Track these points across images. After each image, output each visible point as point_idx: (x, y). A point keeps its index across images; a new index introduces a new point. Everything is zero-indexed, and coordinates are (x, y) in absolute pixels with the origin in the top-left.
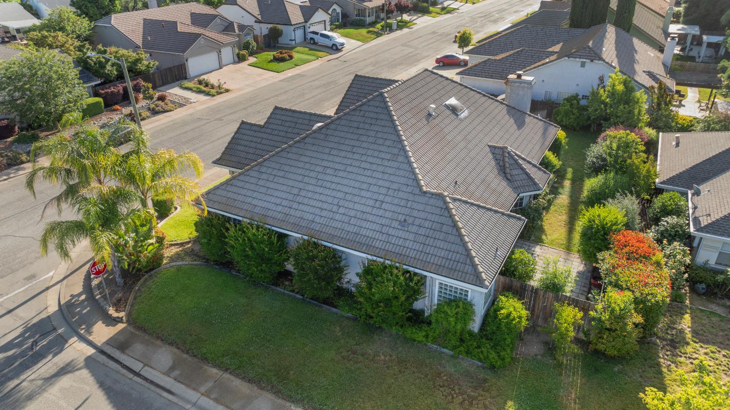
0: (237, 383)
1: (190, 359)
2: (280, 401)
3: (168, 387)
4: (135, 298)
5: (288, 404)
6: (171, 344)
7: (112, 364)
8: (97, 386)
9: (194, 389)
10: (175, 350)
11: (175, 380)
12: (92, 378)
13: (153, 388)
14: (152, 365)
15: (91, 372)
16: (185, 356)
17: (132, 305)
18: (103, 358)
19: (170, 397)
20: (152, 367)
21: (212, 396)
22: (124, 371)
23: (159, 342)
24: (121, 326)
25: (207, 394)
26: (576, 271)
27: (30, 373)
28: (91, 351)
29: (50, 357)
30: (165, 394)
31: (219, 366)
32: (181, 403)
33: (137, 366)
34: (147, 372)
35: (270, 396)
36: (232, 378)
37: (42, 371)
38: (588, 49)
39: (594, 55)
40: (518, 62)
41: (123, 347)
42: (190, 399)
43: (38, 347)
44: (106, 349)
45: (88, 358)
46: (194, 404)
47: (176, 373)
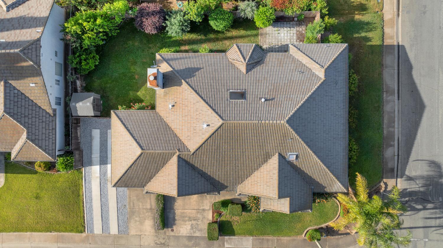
0: (385, 121)
1: (385, 144)
2: (385, 104)
3: (397, 142)
4: (373, 187)
5: (384, 100)
6: (383, 155)
7: (399, 168)
8: (409, 163)
9: (394, 132)
10: (384, 151)
11: (394, 141)
12: (407, 168)
13: (400, 145)
14: (393, 153)
16: (385, 146)
17: (376, 185)
18: (399, 173)
19: (400, 137)
20: (394, 153)
21: (393, 124)
22: (400, 161)
23: (384, 160)
24: (385, 180)
25: (394, 127)
26: (273, 28)
27: (417, 189)
28: (398, 179)
29: (408, 190)
30: (400, 140)
31: (383, 131)
32: (400, 132)
33: (396, 157)
34: (396, 154)
35: (385, 108)
36: (384, 124)
37: (414, 186)
38: (26, 51)
39: (34, 46)
40: (27, 112)
41: (392, 170)
42: (397, 130)
43: (407, 199)
44: (395, 175)
45: (401, 177)
46: (398, 128)
47: (392, 143)
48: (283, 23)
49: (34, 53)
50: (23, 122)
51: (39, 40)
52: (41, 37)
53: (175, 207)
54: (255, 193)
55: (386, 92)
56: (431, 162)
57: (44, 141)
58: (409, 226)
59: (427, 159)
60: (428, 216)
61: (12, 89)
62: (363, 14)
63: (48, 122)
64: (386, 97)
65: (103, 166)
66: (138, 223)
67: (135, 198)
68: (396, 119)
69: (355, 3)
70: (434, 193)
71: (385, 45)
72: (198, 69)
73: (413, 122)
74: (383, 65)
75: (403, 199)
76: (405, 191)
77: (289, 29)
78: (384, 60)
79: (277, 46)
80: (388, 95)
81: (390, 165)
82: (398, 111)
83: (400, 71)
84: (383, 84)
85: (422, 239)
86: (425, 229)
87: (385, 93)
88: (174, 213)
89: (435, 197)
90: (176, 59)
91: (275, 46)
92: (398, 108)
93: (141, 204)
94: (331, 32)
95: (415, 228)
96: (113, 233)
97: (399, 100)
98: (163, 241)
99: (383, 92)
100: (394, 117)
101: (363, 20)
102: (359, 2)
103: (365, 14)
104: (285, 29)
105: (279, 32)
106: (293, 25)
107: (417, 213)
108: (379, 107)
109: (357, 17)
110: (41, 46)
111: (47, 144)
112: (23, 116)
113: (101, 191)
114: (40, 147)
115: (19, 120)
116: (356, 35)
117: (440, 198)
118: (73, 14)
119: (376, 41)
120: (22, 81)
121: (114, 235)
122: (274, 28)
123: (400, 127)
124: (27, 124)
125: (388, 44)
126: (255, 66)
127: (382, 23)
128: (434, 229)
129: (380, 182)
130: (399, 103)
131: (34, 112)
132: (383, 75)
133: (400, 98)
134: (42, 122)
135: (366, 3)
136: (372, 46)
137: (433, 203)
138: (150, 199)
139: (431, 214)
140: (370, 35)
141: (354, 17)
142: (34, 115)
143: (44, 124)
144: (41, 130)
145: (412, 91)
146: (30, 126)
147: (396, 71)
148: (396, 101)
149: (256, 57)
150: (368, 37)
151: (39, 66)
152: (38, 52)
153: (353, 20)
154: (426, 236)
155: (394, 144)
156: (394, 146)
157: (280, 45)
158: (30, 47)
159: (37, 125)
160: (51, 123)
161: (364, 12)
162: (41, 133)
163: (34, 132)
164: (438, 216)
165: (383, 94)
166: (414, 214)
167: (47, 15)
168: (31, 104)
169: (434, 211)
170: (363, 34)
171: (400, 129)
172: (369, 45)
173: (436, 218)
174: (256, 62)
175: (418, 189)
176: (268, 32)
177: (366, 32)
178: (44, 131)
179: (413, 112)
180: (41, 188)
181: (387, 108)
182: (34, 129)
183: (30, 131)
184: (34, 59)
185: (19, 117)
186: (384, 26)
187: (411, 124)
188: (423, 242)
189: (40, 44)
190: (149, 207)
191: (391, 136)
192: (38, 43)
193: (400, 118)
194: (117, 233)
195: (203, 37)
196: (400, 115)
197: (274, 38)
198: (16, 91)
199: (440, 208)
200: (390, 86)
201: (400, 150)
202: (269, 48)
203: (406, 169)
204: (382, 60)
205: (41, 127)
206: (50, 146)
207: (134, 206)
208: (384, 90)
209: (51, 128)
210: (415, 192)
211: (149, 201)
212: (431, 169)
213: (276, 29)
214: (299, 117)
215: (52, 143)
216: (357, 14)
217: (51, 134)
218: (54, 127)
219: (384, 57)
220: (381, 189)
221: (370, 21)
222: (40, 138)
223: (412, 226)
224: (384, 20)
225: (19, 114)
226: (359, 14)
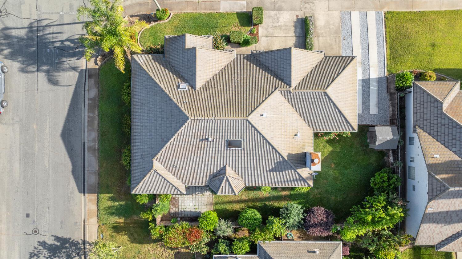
0: (96, 122)
1: (97, 101)
2: (97, 139)
3: (86, 103)
4: (108, 60)
6: (98, 90)
7: (84, 79)
8: (75, 83)
9: (88, 112)
10: (97, 94)
11: (88, 104)
13: (83, 99)
14: (89, 92)
15: (79, 76)
16: (97, 99)
17: (105, 62)
18: (84, 74)
19: (83, 107)
20: (88, 93)
21: (89, 119)
22: (83, 85)
23: (97, 86)
24: (97, 67)
25: (89, 117)
28: (85, 68)
29: (76, 58)
30: (83, 105)
31: (99, 113)
32: (83, 112)
33: (87, 88)
34: (86, 92)
35: (97, 134)
36: (97, 120)
37: (71, 62)
38: (443, 188)
39: (435, 194)
40: (443, 129)
41: (90, 77)
42: (85, 113)
43: (77, 50)
44: (87, 72)
45: (82, 70)
46: (85, 116)
47: (90, 102)
48: (190, 215)
49: (435, 187)
50: (447, 119)
51: (430, 200)
52: (428, 203)
53: (295, 38)
54: (218, 52)
55: (95, 150)
56: (56, 85)
57: (425, 101)
58: (76, 25)
59: (60, 87)
60: (59, 35)
61: (458, 152)
62: (116, 223)
63: (421, 120)
64: (96, 145)
65: (367, 78)
66: (331, 23)
67: (334, 47)
68: (86, 124)
69: (123, 233)
70: (54, 56)
71: (96, 193)
72: (272, 170)
73: (71, 121)
74: (98, 175)
75: (80, 50)
76: (79, 57)
77: (186, 210)
78: (97, 179)
79: (197, 193)
80: (93, 147)
81: (92, 81)
82: (84, 132)
83: (82, 169)
84: (98, 157)
85: (65, 13)
86: (62, 23)
87: (97, 149)
88: (295, 32)
89: (53, 53)
90: (293, 181)
91: (198, 194)
92: (84, 135)
93: (329, 41)
94: (146, 207)
95: (70, 24)
96: (356, 12)
97: (84, 142)
98: (307, 5)
99: (98, 150)
100: (88, 126)
101: (116, 217)
102: (120, 234)
103: (114, 223)
104: (189, 210)
105: (195, 207)
106: (182, 214)
107: (69, 37)
108: (102, 136)
109: (122, 220)
110: (428, 194)
111: (422, 98)
112: (447, 126)
113: (369, 53)
114: (429, 95)
115: (450, 121)
116: (123, 203)
117: (49, 52)
118: (396, 226)
119: (105, 197)
120: (447, 159)
121: (355, 11)
122: (199, 212)
123: (83, 117)
124: (443, 117)
125: (93, 194)
126: (218, 173)
127: (99, 214)
128: (55, 23)
129: (101, 65)
130: (84, 140)
131: (435, 130)
132: (98, 166)
133: (83, 143)
134: (427, 120)
135: (113, 234)
136: (108, 193)
137: (55, 47)
138: (319, 46)
139: (57, 37)
140: (110, 203)
141: (125, 220)
142: (436, 126)
143: (425, 118)
144: (429, 112)
145: (72, 150)
146: (439, 116)
147: (86, 169)
148: (86, 141)
149: (217, 181)
150: (112, 201)
151: (429, 174)
152: (431, 188)
153: (126, 218)
154: (62, 17)
155: (88, 101)
156: (89, 99)
157: (194, 195)
158: (438, 192)
159: (432, 116)
160: (418, 118)
161: (115, 224)
162: (429, 109)
163: (436, 109)
164: (51, 36)
165: (98, 148)
166: (71, 36)
167: (422, 225)
168: (439, 137)
169: (54, 40)
170: (116, 204)
171: (83, 115)
172: (111, 193)
173: (53, 33)
174: (217, 176)
175: (68, 59)
176: (206, 207)
177: (114, 206)
178: (425, 110)
179: (71, 130)
180: (430, 55)
181: (94, 135)
182: (436, 112)
183: (439, 111)
184: (434, 181)
185: (450, 124)
186: (97, 211)
187: (73, 119)
188: (65, 11)
189: (429, 196)
190: (321, 38)
191: (91, 108)
192: (431, 197)
193: (83, 125)
194: (353, 13)
195: (267, 203)
196: (83, 128)
197: (200, 202)
198: (454, 149)
199: (49, 42)
200: (91, 155)
201: (83, 95)
202: (204, 192)
203: (78, 78)
204: (99, 180)
205: (429, 115)
206: (419, 96)
207: (335, 39)
208: (97, 151)
209: (418, 114)
210: (70, 57)
211: (321, 44)
212: (56, 78)
213: (197, 210)
214: (177, 123)
215: (417, 99)
216: (122, 223)
217: (418, 108)
218: (415, 115)
219: (97, 182)
220: (100, 59)
221: (110, 217)
222: (429, 103)
223: (73, 25)
224: (97, 217)
225: (450, 127)
226: (120, 223)
